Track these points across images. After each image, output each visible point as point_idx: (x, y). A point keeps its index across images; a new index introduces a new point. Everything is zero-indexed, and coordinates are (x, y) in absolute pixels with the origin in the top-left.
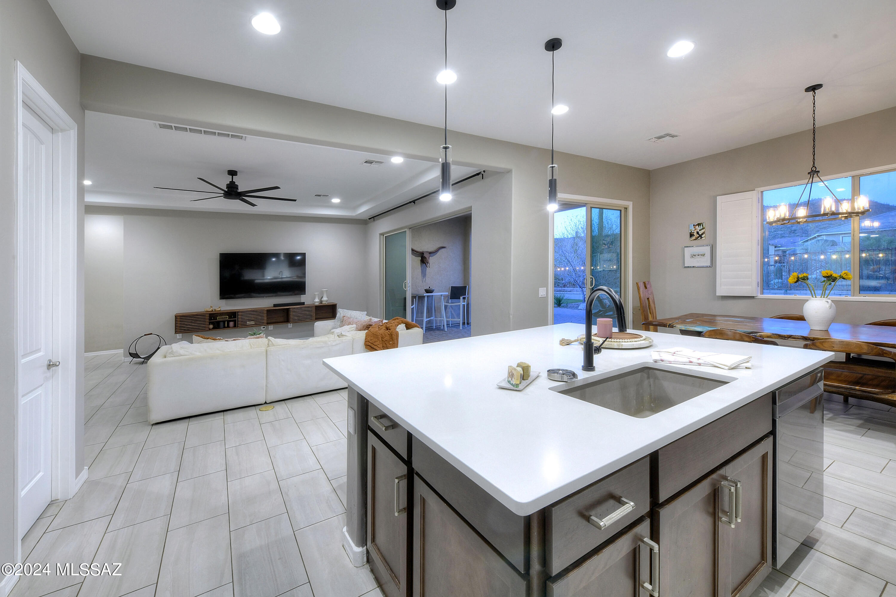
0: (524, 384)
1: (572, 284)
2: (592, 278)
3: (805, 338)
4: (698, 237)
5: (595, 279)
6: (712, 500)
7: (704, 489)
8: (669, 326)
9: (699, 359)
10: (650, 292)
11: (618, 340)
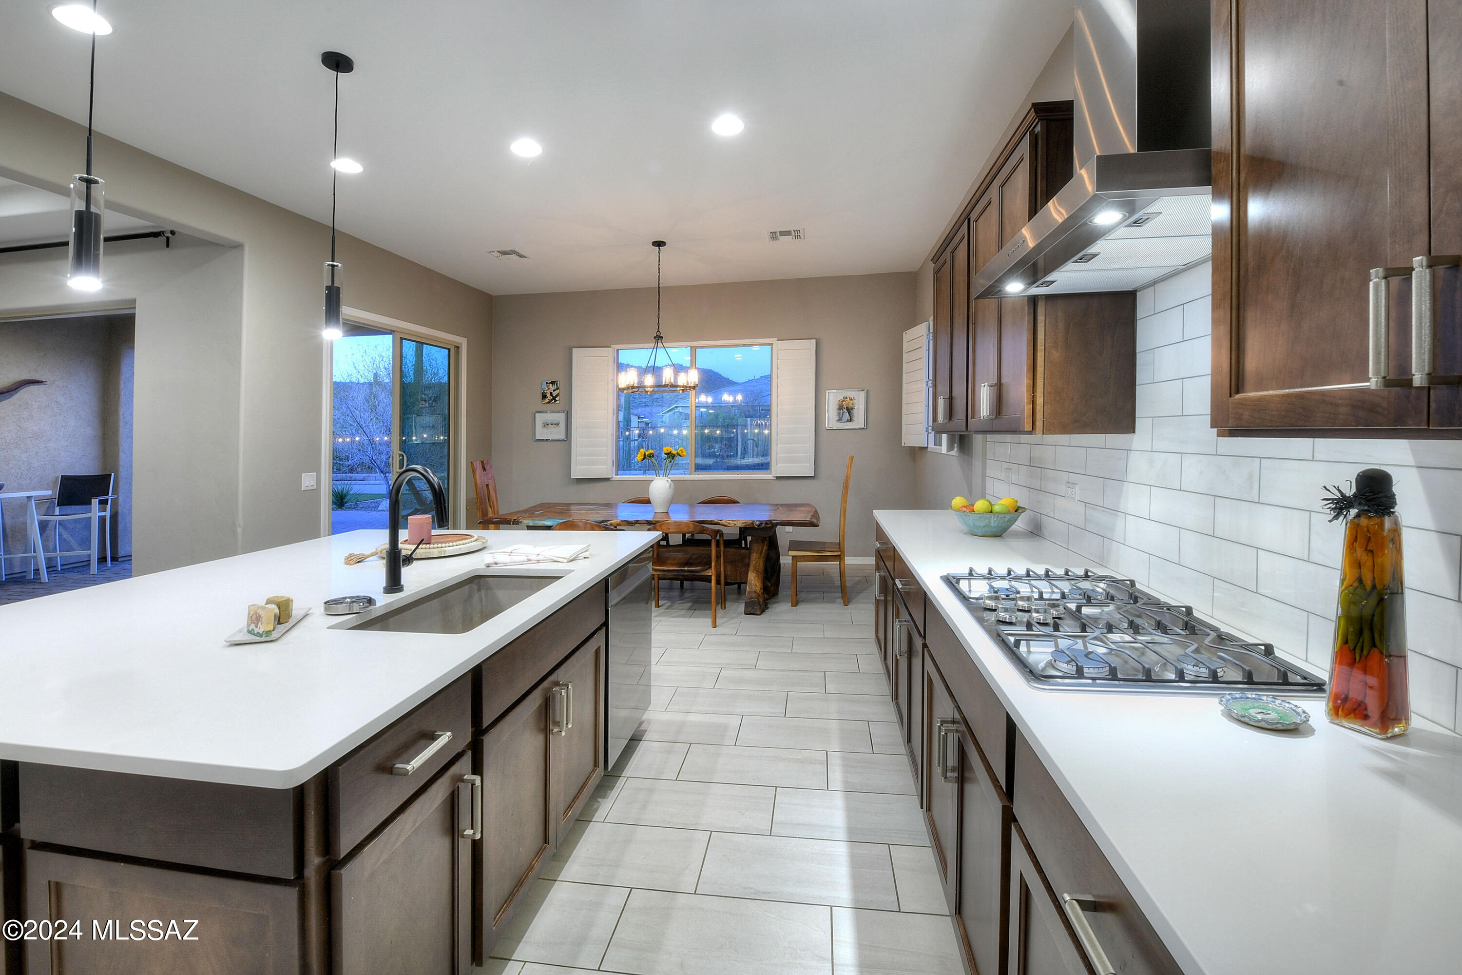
0: (280, 630)
1: (367, 467)
2: (403, 456)
3: (649, 523)
4: (552, 400)
5: (407, 457)
6: (544, 711)
7: (535, 701)
8: (513, 522)
9: (538, 555)
10: (490, 476)
11: (440, 545)
